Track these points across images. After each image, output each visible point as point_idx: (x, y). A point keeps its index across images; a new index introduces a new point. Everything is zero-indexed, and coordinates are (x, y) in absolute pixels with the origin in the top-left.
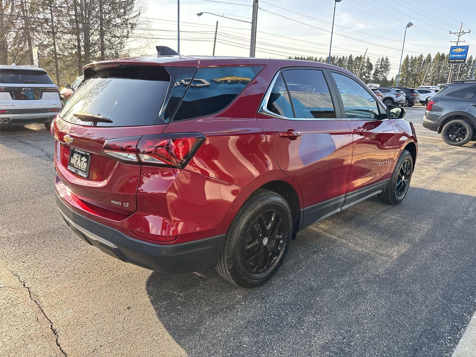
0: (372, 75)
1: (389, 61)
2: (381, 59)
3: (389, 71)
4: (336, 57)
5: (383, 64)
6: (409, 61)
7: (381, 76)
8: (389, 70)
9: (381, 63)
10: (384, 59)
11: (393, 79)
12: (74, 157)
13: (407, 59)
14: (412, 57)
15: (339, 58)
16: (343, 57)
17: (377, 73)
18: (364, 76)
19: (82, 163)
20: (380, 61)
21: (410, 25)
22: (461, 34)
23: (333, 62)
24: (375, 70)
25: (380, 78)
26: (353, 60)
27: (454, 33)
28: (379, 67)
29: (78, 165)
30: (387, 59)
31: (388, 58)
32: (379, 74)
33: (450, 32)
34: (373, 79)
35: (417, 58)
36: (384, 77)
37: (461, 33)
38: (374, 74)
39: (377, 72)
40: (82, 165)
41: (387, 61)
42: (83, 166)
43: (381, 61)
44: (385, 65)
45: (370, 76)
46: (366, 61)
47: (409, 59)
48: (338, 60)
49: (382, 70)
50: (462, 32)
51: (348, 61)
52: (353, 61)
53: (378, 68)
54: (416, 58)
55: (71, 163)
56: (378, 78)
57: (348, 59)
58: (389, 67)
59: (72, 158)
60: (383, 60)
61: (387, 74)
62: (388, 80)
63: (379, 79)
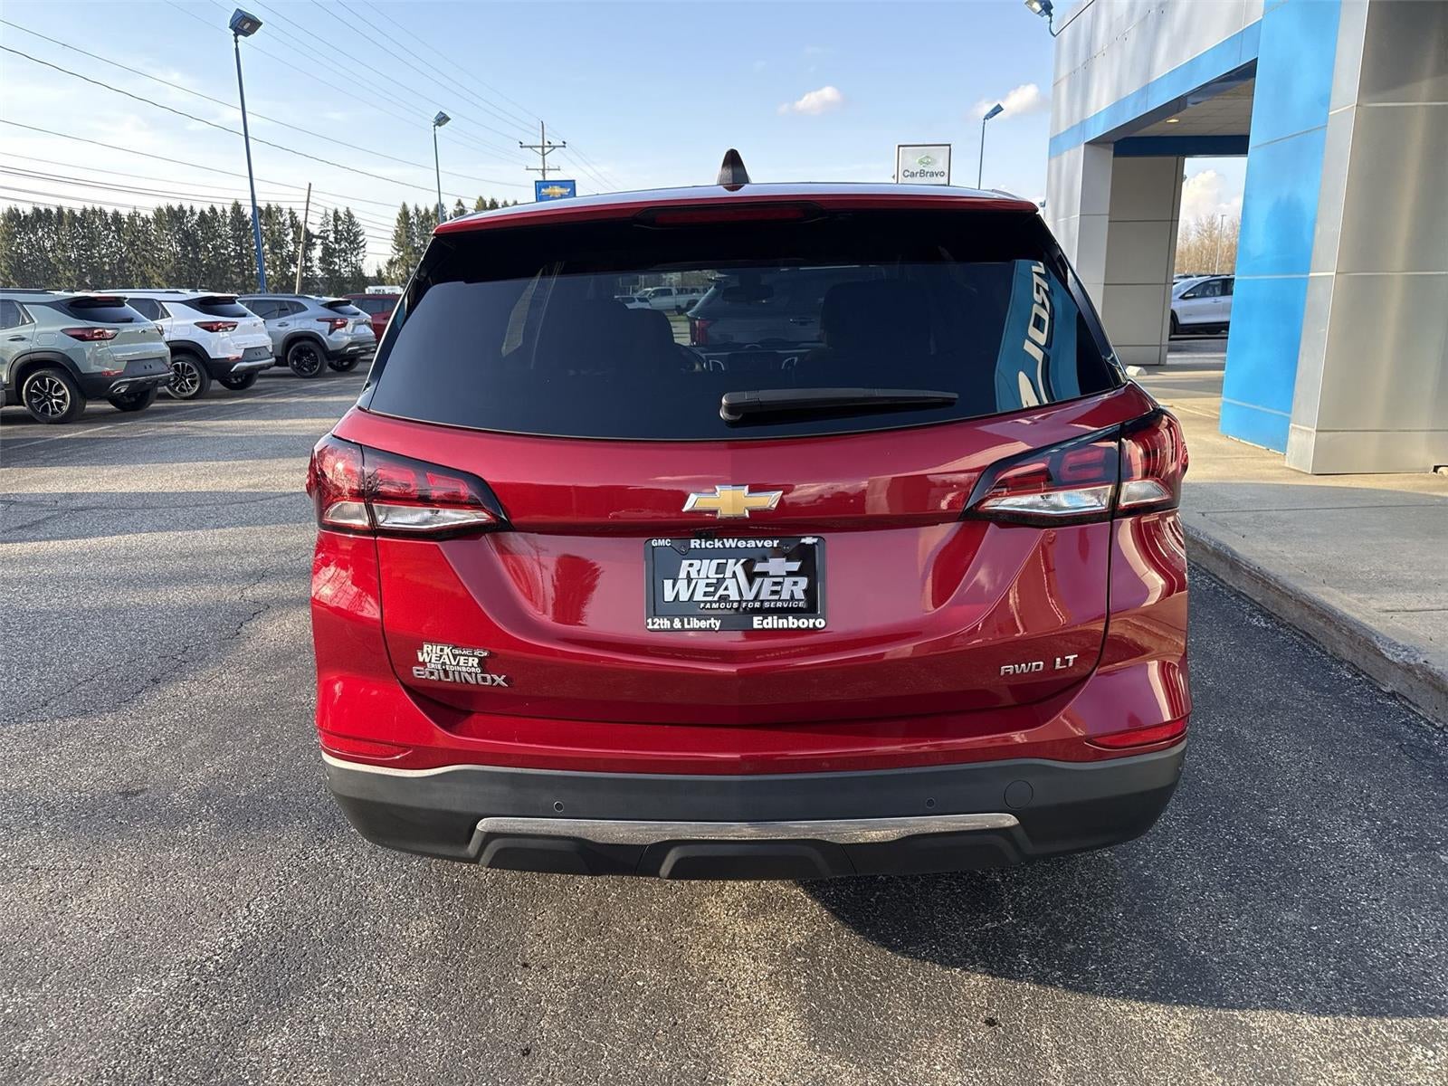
0: (316, 262)
1: (356, 220)
2: (332, 215)
3: (363, 250)
4: (187, 208)
5: (340, 228)
6: (412, 220)
7: (346, 264)
8: (363, 246)
9: (336, 226)
10: (342, 216)
11: (379, 272)
13: (405, 214)
14: (417, 210)
15: (198, 211)
16: (213, 210)
17: (331, 255)
18: (292, 265)
20: (332, 222)
21: (442, 120)
22: (547, 150)
23: (182, 223)
24: (322, 247)
25: (342, 270)
26: (247, 219)
27: (531, 147)
28: (332, 238)
30: (349, 215)
31: (353, 212)
32: (337, 260)
33: (521, 143)
34: (322, 274)
35: (431, 210)
36: (355, 268)
37: (545, 148)
38: (321, 260)
39: (328, 253)
41: (350, 220)
43: (332, 219)
44: (349, 231)
45: (312, 266)
46: (288, 222)
47: (411, 214)
48: (196, 217)
49: (343, 246)
50: (546, 144)
51: (231, 222)
52: (247, 223)
53: (330, 242)
54: (427, 211)
56: (337, 271)
57: (228, 214)
58: (361, 238)
60: (336, 217)
61: (360, 256)
62: (366, 275)
63: (341, 273)
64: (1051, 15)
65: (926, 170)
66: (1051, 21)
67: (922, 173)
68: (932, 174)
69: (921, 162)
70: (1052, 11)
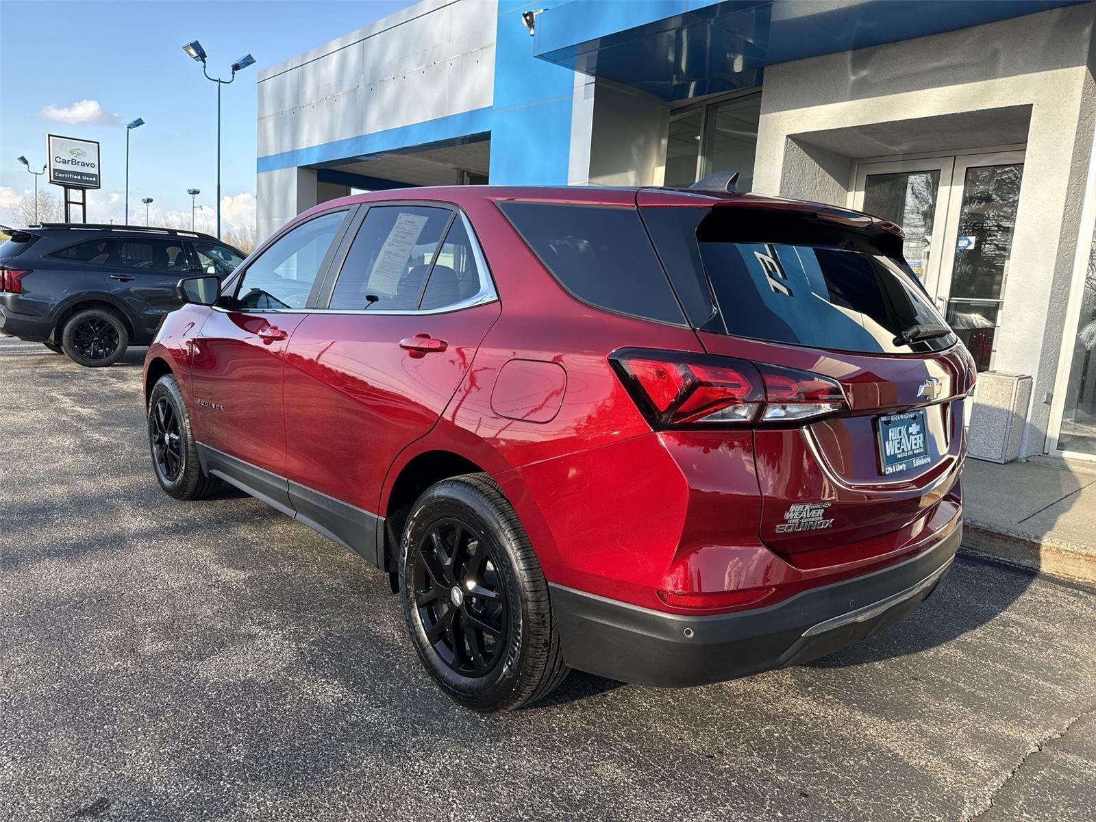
12: (890, 439)
19: (913, 440)
29: (906, 450)
40: (914, 442)
42: (916, 444)
55: (888, 454)
59: (887, 443)
64: (204, 62)
65: (78, 160)
66: (205, 67)
67: (74, 162)
68: (83, 164)
69: (71, 152)
70: (205, 59)
